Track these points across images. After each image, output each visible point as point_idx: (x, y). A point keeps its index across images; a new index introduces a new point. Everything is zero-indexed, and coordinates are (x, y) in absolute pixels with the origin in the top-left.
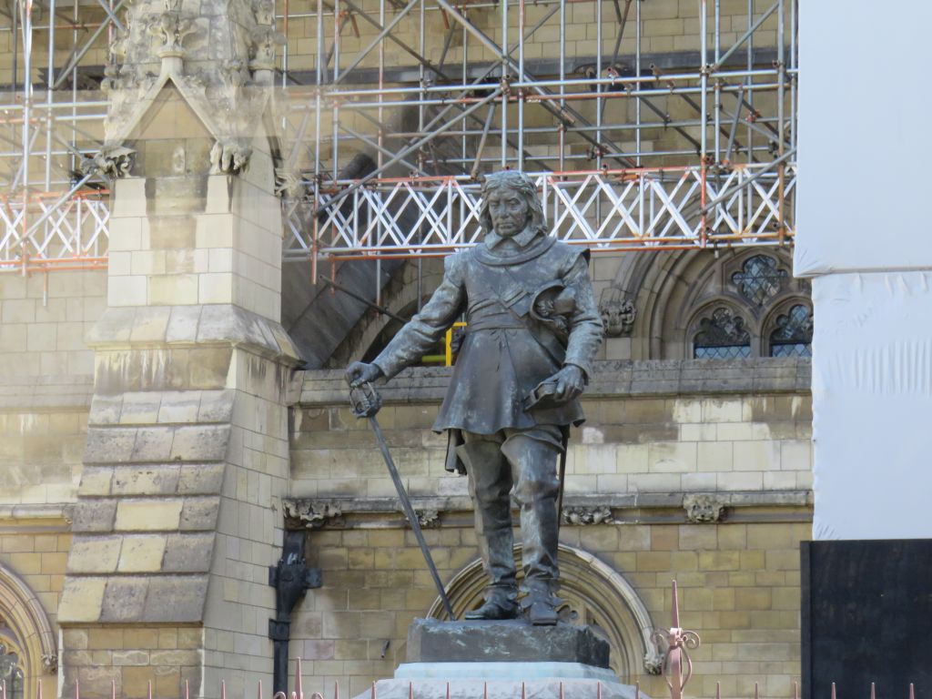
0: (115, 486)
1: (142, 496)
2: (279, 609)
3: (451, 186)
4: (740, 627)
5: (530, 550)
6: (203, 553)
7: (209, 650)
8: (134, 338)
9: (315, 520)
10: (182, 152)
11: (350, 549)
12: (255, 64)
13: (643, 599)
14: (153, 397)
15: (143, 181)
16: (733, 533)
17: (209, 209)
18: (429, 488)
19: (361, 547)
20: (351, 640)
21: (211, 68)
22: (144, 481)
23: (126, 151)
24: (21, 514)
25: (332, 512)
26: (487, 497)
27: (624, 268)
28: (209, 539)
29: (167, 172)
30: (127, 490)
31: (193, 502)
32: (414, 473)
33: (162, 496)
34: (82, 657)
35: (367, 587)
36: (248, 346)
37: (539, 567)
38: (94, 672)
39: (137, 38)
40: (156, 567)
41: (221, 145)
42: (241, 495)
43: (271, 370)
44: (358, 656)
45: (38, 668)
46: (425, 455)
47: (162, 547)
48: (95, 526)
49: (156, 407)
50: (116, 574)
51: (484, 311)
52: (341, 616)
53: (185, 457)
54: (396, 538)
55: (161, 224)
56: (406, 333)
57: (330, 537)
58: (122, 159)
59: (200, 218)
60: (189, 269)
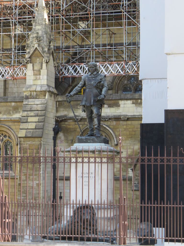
0: (27, 114)
1: (32, 116)
2: (54, 135)
3: (83, 65)
4: (130, 138)
5: (96, 125)
6: (42, 126)
7: (43, 141)
8: (30, 90)
9: (60, 120)
10: (38, 59)
11: (66, 125)
12: (50, 45)
13: (114, 133)
14: (34, 100)
15: (32, 64)
16: (129, 122)
17: (43, 69)
18: (79, 115)
19: (68, 125)
20: (66, 140)
21: (43, 45)
22: (32, 114)
23: (29, 59)
24: (12, 119)
25: (63, 119)
26: (89, 116)
27: (111, 78)
28: (43, 123)
29: (36, 63)
30: (29, 115)
31: (40, 117)
32: (76, 112)
33: (35, 116)
34: (22, 142)
35: (69, 131)
36: (49, 91)
37: (97, 127)
38: (24, 145)
39: (31, 41)
40: (34, 128)
41: (45, 58)
42: (48, 116)
43: (53, 95)
44: (67, 142)
45: (15, 144)
46: (78, 109)
47: (35, 125)
48: (24, 121)
49: (34, 101)
50: (28, 129)
51: (88, 85)
52: (65, 136)
53: (39, 110)
54: (74, 123)
55: (35, 71)
56: (75, 89)
57: (63, 123)
58: (28, 61)
59: (41, 70)
60: (40, 79)
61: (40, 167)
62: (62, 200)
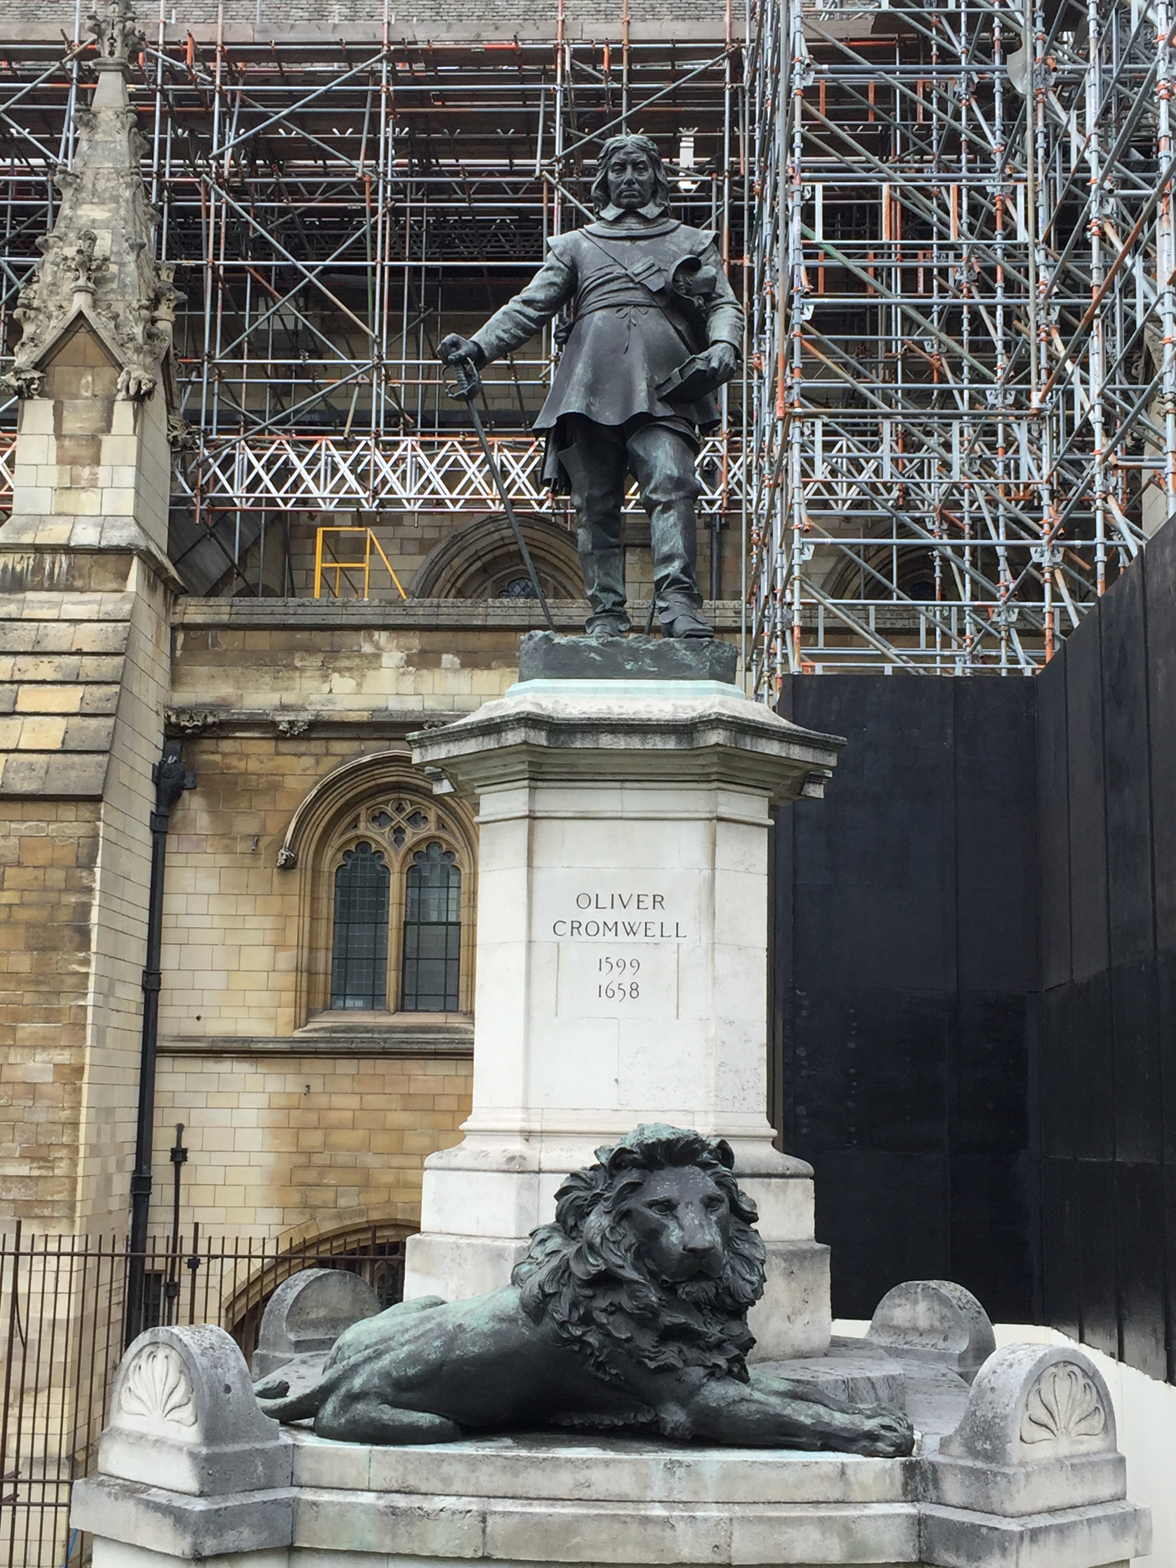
0: (16, 672)
1: (43, 682)
2: (158, 803)
3: (325, 443)
5: (673, 556)
6: (103, 734)
7: (107, 825)
8: (37, 542)
9: (194, 727)
10: (90, 379)
11: (224, 755)
12: (157, 314)
14: (54, 596)
15: (52, 402)
17: (114, 430)
18: (301, 702)
19: (235, 753)
20: (222, 836)
21: (119, 307)
22: (46, 669)
23: (36, 375)
25: (210, 720)
28: (110, 722)
29: (76, 396)
30: (27, 677)
31: (94, 688)
32: (286, 690)
33: (62, 683)
35: (239, 789)
36: (147, 557)
39: (49, 279)
40: (58, 746)
41: (129, 373)
42: (135, 689)
43: (161, 588)
44: (229, 850)
46: (298, 674)
47: (63, 728)
49: (59, 605)
50: (17, 751)
51: (606, 288)
52: (213, 812)
53: (86, 649)
54: (268, 747)
55: (67, 443)
57: (208, 744)
58: (32, 380)
59: (105, 439)
60: (93, 484)
61: (83, 970)
62: (184, 1169)
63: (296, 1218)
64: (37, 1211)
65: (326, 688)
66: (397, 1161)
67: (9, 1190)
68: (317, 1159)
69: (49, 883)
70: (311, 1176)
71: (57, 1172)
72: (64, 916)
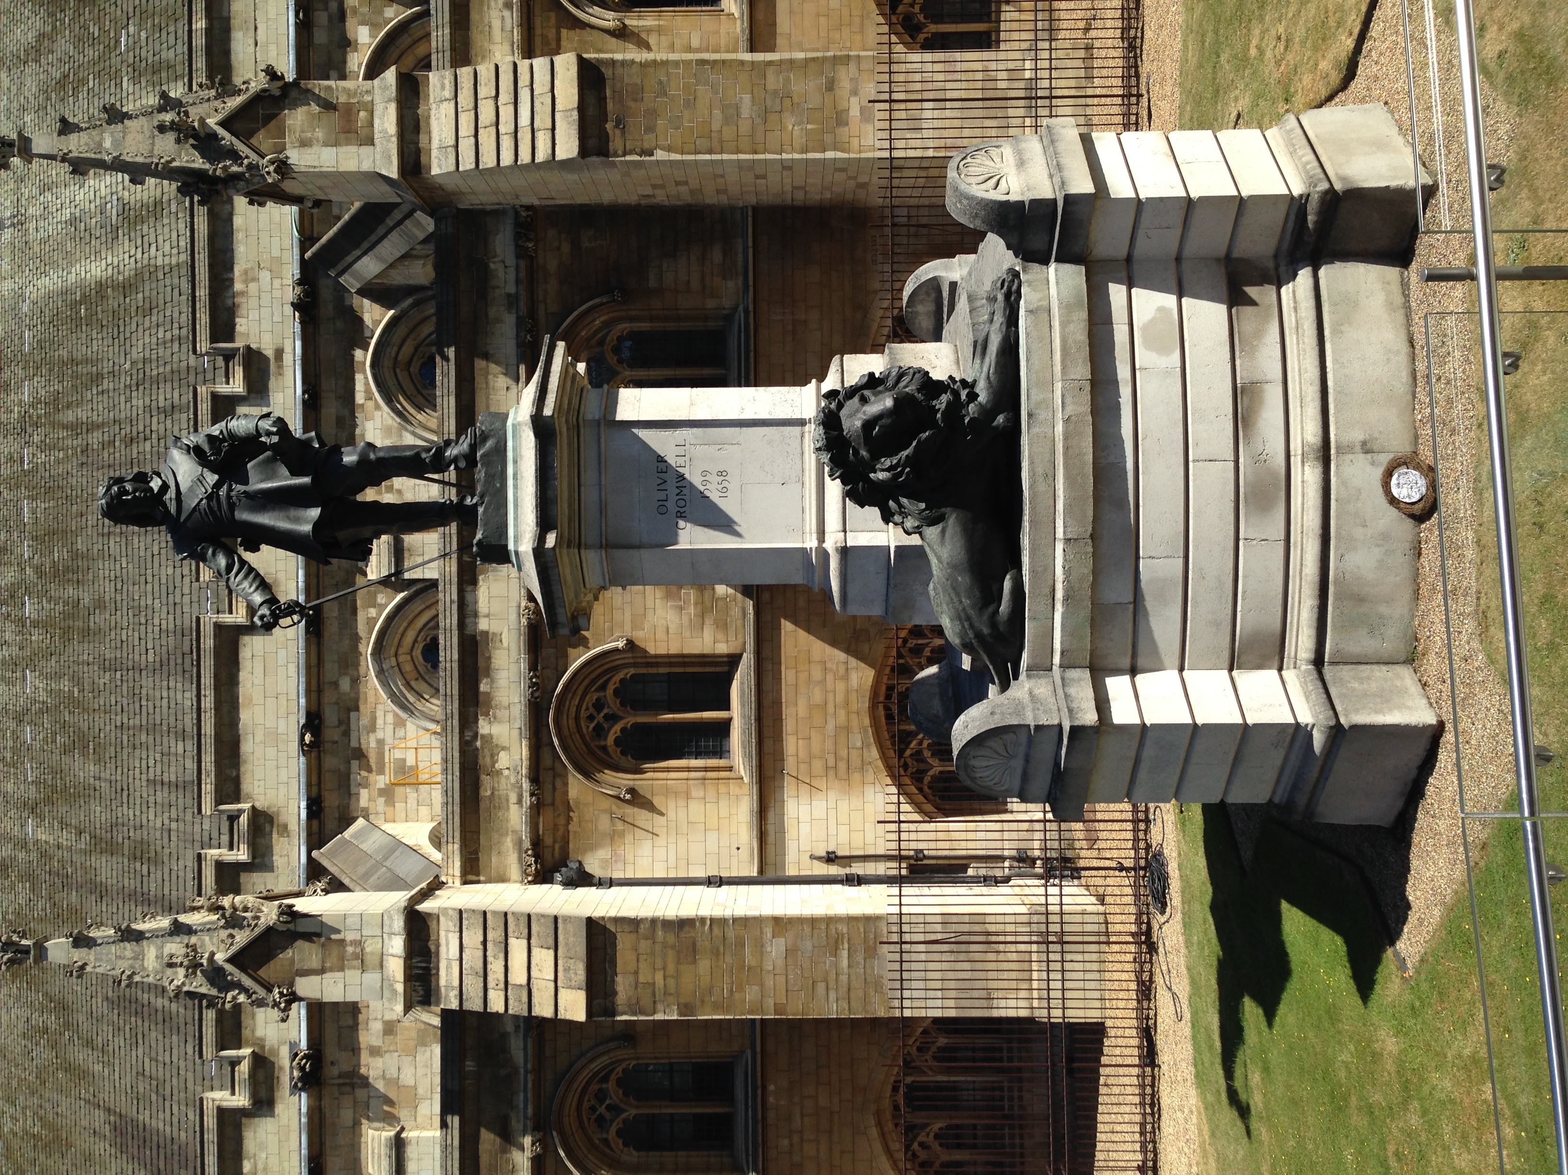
0: (499, 987)
1: (506, 967)
2: (591, 885)
6: (542, 921)
7: (607, 912)
8: (402, 979)
9: (536, 862)
11: (555, 842)
14: (442, 965)
15: (297, 979)
19: (554, 834)
20: (612, 839)
22: (496, 968)
24: (530, 1066)
25: (530, 852)
30: (502, 979)
31: (510, 930)
32: (507, 800)
33: (506, 953)
40: (551, 952)
42: (511, 905)
44: (622, 834)
47: (539, 949)
48: (525, 999)
49: (449, 961)
50: (556, 981)
52: (597, 846)
53: (481, 939)
55: (328, 965)
58: (281, 993)
60: (359, 943)
61: (708, 922)
62: (840, 853)
63: (870, 776)
64: (871, 943)
65: (506, 772)
66: (831, 708)
67: (858, 963)
68: (831, 763)
69: (649, 951)
70: (842, 765)
71: (845, 930)
72: (671, 938)
